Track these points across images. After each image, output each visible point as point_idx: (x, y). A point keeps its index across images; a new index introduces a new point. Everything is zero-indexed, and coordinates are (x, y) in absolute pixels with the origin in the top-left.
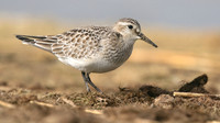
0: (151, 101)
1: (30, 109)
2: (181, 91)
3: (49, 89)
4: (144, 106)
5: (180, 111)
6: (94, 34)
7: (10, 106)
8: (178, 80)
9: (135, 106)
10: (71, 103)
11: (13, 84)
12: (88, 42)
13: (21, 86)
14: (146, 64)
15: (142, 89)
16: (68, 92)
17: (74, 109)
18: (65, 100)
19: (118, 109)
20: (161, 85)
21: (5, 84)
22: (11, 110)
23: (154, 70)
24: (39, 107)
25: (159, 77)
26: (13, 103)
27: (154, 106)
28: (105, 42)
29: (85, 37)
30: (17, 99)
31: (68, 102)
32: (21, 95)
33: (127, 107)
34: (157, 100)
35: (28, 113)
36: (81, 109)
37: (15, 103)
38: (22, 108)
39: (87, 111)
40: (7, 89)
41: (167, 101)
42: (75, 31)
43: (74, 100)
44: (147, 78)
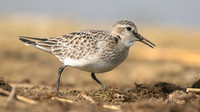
0: (166, 97)
1: (52, 104)
2: (193, 87)
3: (70, 85)
4: (159, 102)
5: (193, 106)
6: (91, 37)
7: (32, 102)
8: (190, 77)
9: (151, 101)
10: (90, 99)
11: (35, 81)
12: (86, 44)
13: (43, 83)
14: (161, 62)
15: (157, 86)
16: (87, 89)
17: (93, 105)
18: (85, 96)
19: (134, 105)
20: (175, 81)
21: (27, 82)
22: (34, 106)
23: (168, 68)
24: (61, 103)
25: (173, 74)
26: (36, 99)
27: (169, 102)
28: (102, 44)
29: (83, 40)
30: (40, 96)
31: (87, 98)
32: (43, 92)
33: (143, 102)
34: (171, 96)
35: (50, 109)
36: (99, 104)
37: (37, 99)
38: (44, 104)
39: (105, 106)
40: (29, 86)
41: (181, 96)
42: (74, 34)
43: (93, 96)
44: (162, 75)
